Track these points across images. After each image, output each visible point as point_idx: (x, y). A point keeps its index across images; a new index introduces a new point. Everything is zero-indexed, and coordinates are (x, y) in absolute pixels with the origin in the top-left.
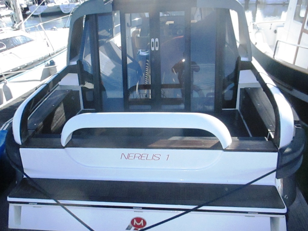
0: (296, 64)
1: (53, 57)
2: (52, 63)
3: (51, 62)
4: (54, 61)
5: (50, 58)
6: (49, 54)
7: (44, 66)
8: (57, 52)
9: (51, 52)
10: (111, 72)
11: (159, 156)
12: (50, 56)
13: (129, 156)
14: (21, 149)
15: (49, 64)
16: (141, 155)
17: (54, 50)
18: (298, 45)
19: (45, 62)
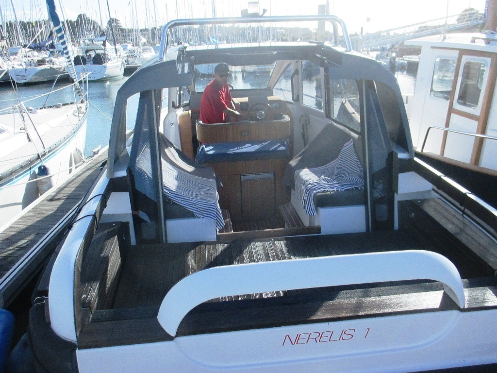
0: (446, 155)
1: (44, 160)
2: (43, 171)
3: (40, 168)
4: (47, 167)
5: (39, 161)
6: (37, 155)
7: (28, 176)
8: (49, 152)
9: (41, 151)
10: (176, 183)
11: (352, 332)
12: (38, 157)
13: (299, 339)
14: (79, 353)
15: (37, 173)
16: (321, 334)
17: (44, 148)
18: (447, 129)
19: (30, 169)
